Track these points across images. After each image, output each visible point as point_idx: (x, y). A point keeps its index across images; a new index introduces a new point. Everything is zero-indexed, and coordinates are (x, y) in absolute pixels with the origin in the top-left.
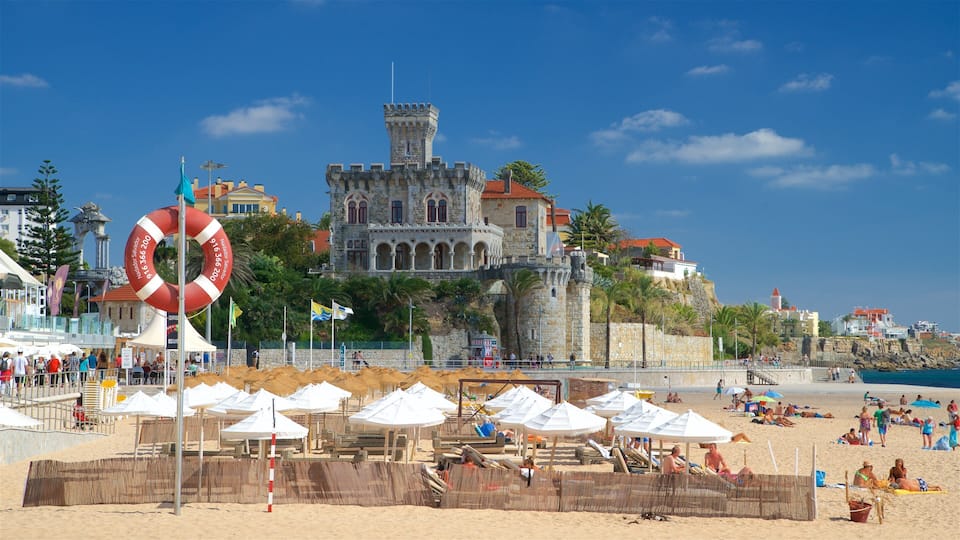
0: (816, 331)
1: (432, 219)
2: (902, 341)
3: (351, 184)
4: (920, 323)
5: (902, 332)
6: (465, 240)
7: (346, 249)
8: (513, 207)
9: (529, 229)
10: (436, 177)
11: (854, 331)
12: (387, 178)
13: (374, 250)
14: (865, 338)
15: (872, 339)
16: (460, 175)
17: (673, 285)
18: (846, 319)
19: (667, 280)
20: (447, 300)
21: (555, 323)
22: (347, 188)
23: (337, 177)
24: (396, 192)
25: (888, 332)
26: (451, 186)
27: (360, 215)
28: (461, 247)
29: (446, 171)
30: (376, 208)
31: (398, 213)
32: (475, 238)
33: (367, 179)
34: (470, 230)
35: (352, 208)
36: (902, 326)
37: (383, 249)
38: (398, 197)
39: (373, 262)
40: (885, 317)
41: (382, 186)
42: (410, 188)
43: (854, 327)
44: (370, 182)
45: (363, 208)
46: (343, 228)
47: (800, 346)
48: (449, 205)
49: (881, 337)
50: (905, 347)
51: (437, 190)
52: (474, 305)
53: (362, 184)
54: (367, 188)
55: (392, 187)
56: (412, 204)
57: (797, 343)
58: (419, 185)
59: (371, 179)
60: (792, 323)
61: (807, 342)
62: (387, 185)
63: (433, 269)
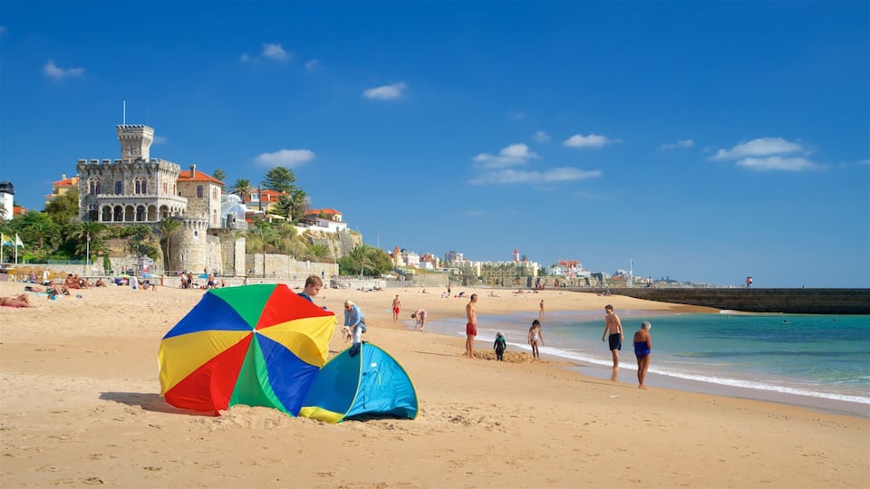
0: (536, 273)
1: (138, 192)
2: (586, 279)
3: (91, 172)
4: (619, 271)
5: (587, 274)
6: (154, 204)
7: (88, 209)
8: (195, 186)
9: (204, 199)
10: (140, 168)
11: (558, 273)
12: (112, 168)
13: (101, 210)
14: (564, 277)
15: (568, 278)
16: (154, 166)
17: (326, 235)
18: (553, 267)
19: (322, 232)
20: (129, 237)
21: (197, 251)
22: (89, 174)
23: (83, 167)
24: (118, 176)
25: (579, 274)
26: (149, 173)
27: (97, 189)
28: (152, 209)
29: (146, 164)
30: (106, 185)
31: (119, 189)
32: (160, 204)
33: (100, 169)
34: (157, 198)
35: (92, 186)
36: (587, 270)
37: (107, 209)
38: (119, 180)
39: (101, 217)
40: (577, 265)
41: (110, 173)
42: (125, 174)
43: (558, 271)
44: (103, 171)
45: (98, 185)
46: (87, 198)
47: (526, 282)
48: (148, 184)
49: (574, 276)
50: (588, 283)
51: (141, 175)
52: (146, 240)
53: (98, 172)
54: (101, 174)
55: (116, 174)
56: (126, 183)
57: (524, 280)
58: (130, 173)
59: (103, 168)
60: (521, 269)
61: (530, 280)
62: (113, 172)
63: (135, 220)
